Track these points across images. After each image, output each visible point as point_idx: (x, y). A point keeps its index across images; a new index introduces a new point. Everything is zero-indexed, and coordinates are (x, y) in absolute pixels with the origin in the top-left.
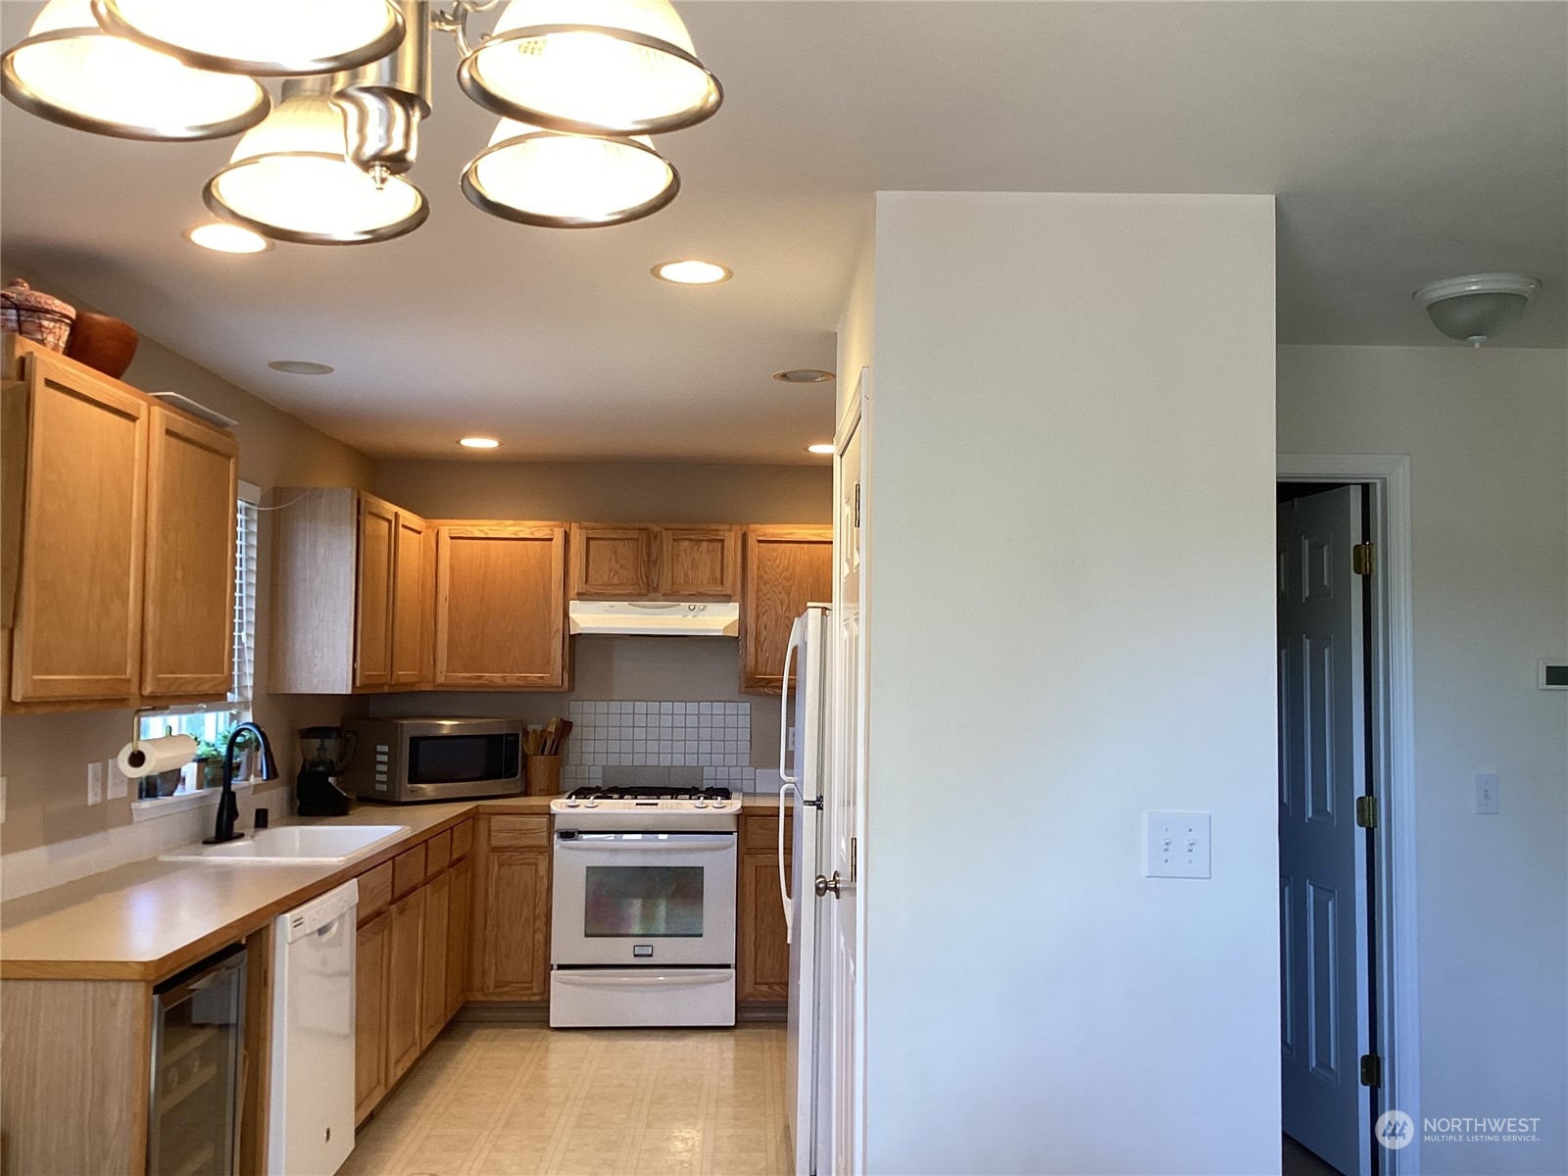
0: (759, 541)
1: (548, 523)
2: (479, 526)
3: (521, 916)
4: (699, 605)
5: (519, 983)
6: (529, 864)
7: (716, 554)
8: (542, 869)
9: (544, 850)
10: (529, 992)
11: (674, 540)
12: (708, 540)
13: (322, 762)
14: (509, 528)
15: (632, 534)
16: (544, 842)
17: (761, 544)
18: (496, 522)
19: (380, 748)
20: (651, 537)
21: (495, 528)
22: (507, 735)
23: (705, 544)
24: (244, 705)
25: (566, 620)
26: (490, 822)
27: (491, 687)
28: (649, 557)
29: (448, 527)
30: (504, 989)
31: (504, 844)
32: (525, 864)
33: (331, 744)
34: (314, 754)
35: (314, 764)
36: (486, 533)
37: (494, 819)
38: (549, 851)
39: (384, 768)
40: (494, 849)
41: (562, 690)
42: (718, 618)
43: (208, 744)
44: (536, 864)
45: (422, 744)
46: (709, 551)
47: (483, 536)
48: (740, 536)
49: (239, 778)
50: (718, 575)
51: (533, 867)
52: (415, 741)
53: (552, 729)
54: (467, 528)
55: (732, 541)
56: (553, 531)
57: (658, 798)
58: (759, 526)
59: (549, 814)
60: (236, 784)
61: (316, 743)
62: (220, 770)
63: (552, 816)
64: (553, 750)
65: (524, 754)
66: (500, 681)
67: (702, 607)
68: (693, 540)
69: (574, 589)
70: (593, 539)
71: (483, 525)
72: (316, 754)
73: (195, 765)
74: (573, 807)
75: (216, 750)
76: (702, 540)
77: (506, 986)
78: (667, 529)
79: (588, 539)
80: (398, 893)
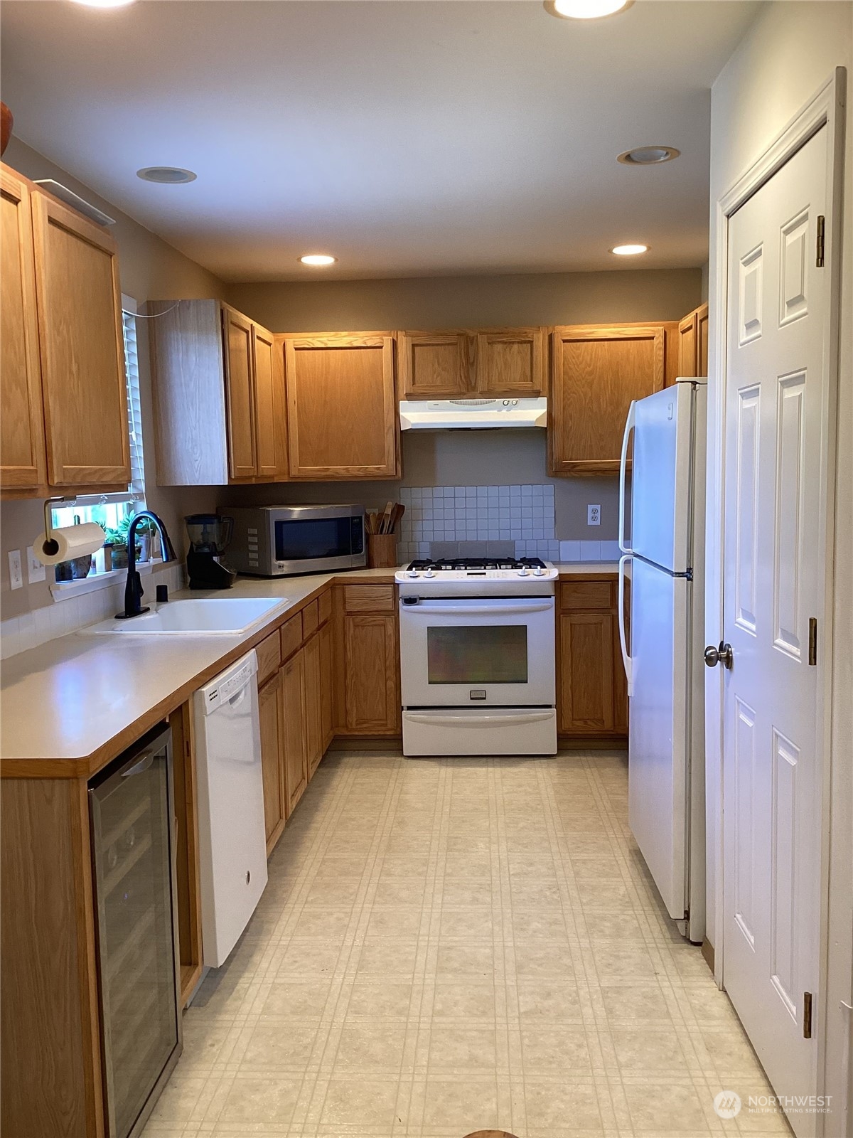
0: (564, 341)
1: (378, 332)
2: (318, 337)
3: (374, 668)
4: (514, 400)
5: (376, 720)
6: (379, 625)
7: (526, 354)
8: (390, 629)
9: (390, 613)
10: (383, 728)
11: (489, 343)
12: (518, 342)
13: (205, 544)
14: (345, 338)
15: (452, 339)
16: (390, 607)
17: (566, 343)
18: (332, 333)
19: (251, 531)
20: (470, 341)
21: (333, 338)
22: (353, 518)
23: (516, 346)
24: (139, 496)
25: (397, 418)
26: (344, 590)
27: (338, 478)
28: (468, 360)
29: (294, 339)
30: (365, 726)
31: (357, 609)
32: (376, 625)
33: (213, 528)
34: (198, 538)
35: (200, 546)
36: (326, 344)
37: (347, 588)
38: (395, 613)
39: (255, 548)
40: (349, 613)
41: (396, 478)
42: (531, 412)
43: (112, 531)
44: (384, 626)
45: (285, 526)
46: (519, 352)
47: (323, 346)
48: (547, 338)
49: (141, 560)
50: (528, 373)
51: (383, 628)
52: (279, 524)
53: (388, 511)
54: (309, 340)
55: (540, 340)
56: (383, 339)
57: (485, 569)
58: (563, 327)
59: (394, 584)
60: (139, 565)
61: (199, 528)
62: (124, 554)
63: (396, 586)
64: (390, 529)
65: (366, 534)
66: (344, 473)
67: (514, 402)
68: (506, 343)
69: (403, 389)
70: (418, 345)
71: (321, 337)
72: (201, 537)
73: (103, 549)
74: (414, 577)
75: (119, 536)
76: (513, 343)
77: (365, 723)
78: (482, 333)
79: (414, 346)
80: (285, 656)
